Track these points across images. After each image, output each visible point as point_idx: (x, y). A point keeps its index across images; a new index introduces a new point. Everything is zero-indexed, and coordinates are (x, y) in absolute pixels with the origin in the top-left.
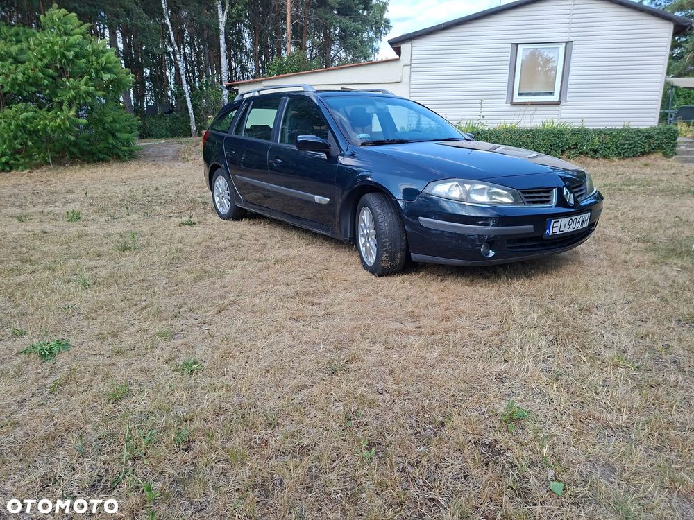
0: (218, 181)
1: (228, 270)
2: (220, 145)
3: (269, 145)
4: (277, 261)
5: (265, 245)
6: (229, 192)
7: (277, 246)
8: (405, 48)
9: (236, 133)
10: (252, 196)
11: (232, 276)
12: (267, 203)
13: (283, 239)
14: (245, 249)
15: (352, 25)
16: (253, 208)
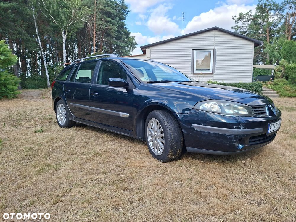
0: (60, 106)
1: (63, 163)
2: (61, 88)
3: (89, 86)
4: (96, 155)
5: (87, 143)
6: (65, 113)
7: (94, 144)
8: (147, 50)
9: (71, 81)
10: (78, 114)
11: (66, 168)
12: (87, 117)
13: (98, 138)
14: (75, 146)
15: (122, 44)
16: (80, 121)
